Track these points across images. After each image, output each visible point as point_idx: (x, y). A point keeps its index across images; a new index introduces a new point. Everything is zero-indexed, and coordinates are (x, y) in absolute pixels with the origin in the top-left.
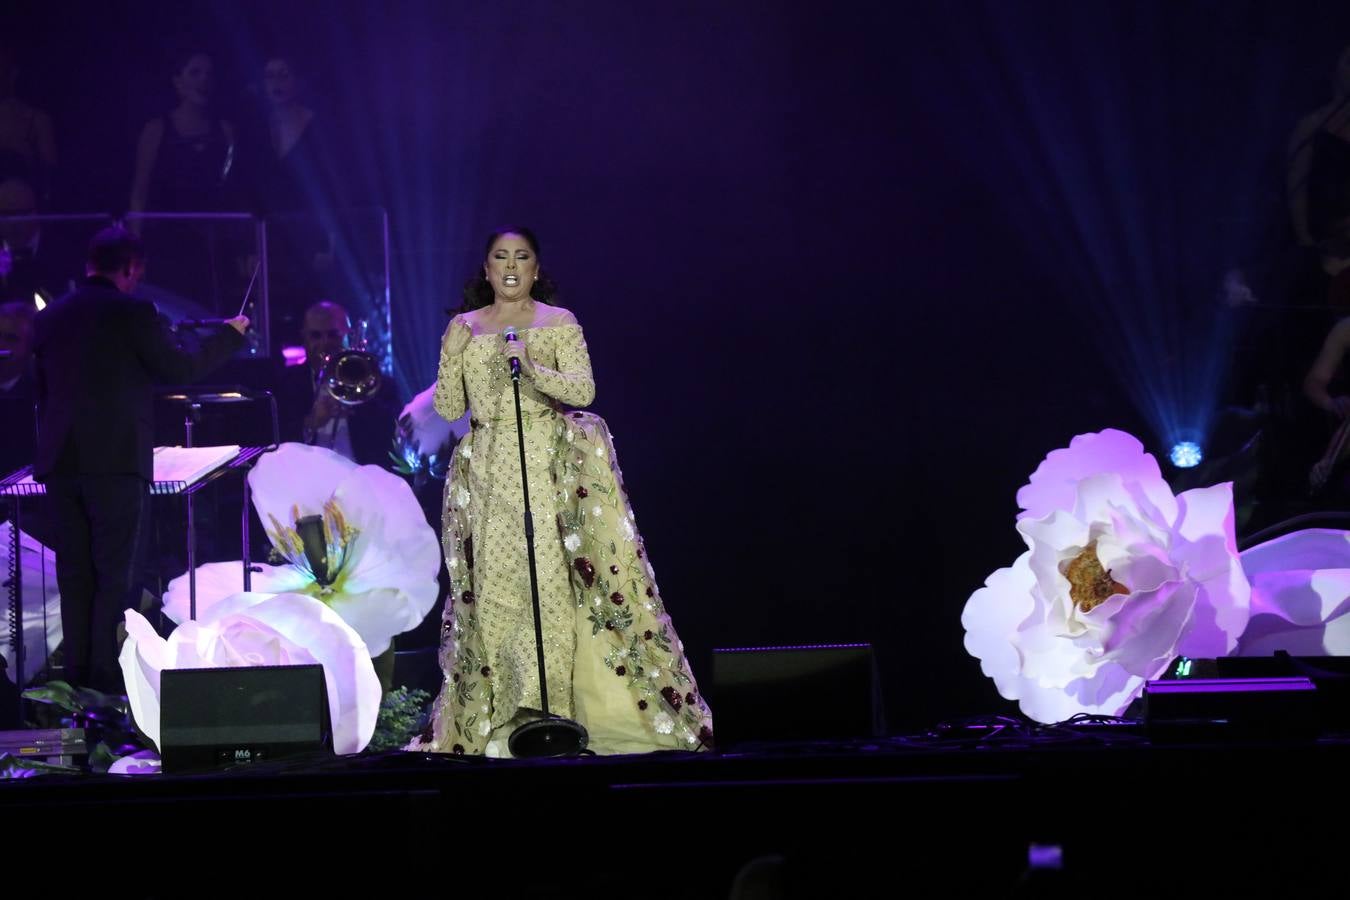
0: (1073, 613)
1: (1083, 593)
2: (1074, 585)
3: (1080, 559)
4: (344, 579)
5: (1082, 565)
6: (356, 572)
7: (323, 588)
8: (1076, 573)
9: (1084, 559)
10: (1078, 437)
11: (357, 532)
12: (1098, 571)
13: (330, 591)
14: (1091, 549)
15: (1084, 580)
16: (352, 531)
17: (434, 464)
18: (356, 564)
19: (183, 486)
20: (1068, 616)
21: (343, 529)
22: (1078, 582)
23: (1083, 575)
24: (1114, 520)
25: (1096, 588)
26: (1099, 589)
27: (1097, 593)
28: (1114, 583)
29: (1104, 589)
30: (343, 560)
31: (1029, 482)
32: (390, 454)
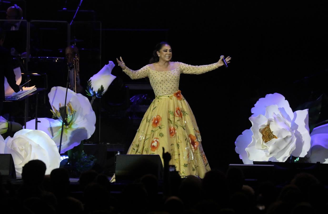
0: (263, 143)
1: (266, 138)
2: (263, 135)
3: (265, 128)
4: (72, 124)
5: (266, 130)
6: (75, 122)
7: (66, 126)
8: (264, 132)
9: (267, 128)
10: (267, 95)
11: (75, 112)
12: (270, 132)
13: (68, 127)
14: (268, 125)
15: (266, 134)
16: (74, 111)
17: (97, 94)
18: (75, 120)
19: (19, 98)
20: (262, 144)
21: (72, 110)
22: (264, 134)
23: (266, 133)
24: (275, 118)
25: (269, 136)
26: (270, 137)
27: (269, 138)
28: (274, 135)
29: (271, 137)
30: (72, 119)
31: (254, 106)
32: (86, 90)
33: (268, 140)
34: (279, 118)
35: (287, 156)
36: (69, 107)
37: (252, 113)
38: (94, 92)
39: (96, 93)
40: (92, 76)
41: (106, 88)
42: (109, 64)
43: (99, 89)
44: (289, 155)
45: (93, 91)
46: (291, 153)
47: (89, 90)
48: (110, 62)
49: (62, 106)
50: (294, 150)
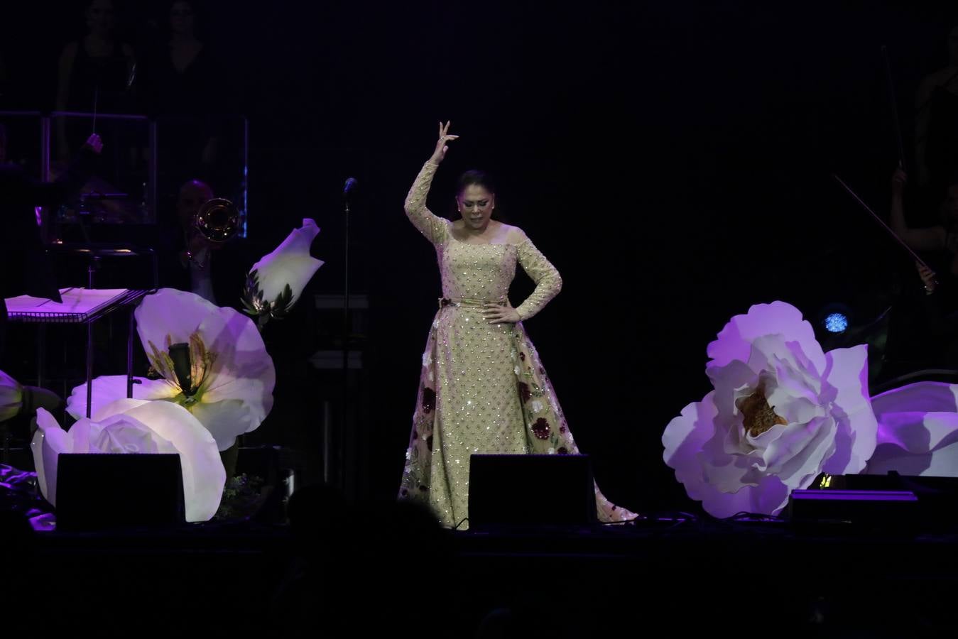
0: (745, 437)
2: (746, 416)
3: (752, 397)
4: (203, 392)
5: (753, 402)
6: (214, 386)
7: (188, 397)
9: (755, 397)
10: (753, 306)
13: (192, 400)
14: (761, 388)
16: (211, 356)
17: (274, 308)
18: (213, 382)
19: (85, 317)
20: (741, 440)
22: (749, 414)
24: (778, 369)
25: (762, 419)
26: (765, 421)
27: (763, 423)
28: (776, 416)
29: (768, 421)
30: (203, 378)
31: (716, 338)
32: (241, 299)
33: (758, 430)
34: (790, 369)
35: (812, 472)
36: (198, 344)
37: (710, 356)
38: (266, 303)
39: (273, 304)
40: (258, 260)
41: (296, 293)
42: (303, 227)
43: (281, 294)
44: (819, 470)
45: (264, 299)
46: (824, 463)
47: (252, 299)
48: (306, 221)
49: (175, 343)
50: (832, 457)
